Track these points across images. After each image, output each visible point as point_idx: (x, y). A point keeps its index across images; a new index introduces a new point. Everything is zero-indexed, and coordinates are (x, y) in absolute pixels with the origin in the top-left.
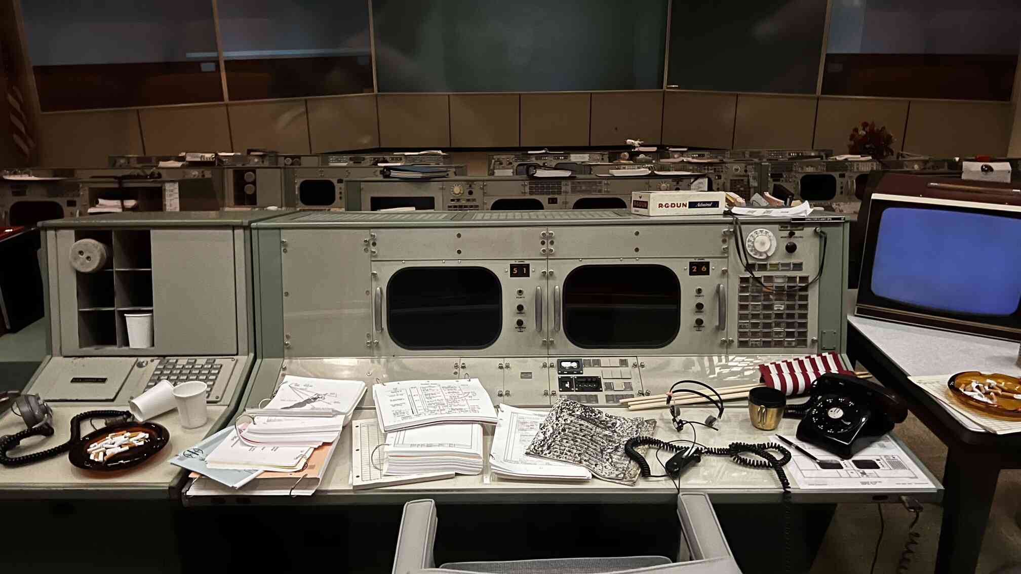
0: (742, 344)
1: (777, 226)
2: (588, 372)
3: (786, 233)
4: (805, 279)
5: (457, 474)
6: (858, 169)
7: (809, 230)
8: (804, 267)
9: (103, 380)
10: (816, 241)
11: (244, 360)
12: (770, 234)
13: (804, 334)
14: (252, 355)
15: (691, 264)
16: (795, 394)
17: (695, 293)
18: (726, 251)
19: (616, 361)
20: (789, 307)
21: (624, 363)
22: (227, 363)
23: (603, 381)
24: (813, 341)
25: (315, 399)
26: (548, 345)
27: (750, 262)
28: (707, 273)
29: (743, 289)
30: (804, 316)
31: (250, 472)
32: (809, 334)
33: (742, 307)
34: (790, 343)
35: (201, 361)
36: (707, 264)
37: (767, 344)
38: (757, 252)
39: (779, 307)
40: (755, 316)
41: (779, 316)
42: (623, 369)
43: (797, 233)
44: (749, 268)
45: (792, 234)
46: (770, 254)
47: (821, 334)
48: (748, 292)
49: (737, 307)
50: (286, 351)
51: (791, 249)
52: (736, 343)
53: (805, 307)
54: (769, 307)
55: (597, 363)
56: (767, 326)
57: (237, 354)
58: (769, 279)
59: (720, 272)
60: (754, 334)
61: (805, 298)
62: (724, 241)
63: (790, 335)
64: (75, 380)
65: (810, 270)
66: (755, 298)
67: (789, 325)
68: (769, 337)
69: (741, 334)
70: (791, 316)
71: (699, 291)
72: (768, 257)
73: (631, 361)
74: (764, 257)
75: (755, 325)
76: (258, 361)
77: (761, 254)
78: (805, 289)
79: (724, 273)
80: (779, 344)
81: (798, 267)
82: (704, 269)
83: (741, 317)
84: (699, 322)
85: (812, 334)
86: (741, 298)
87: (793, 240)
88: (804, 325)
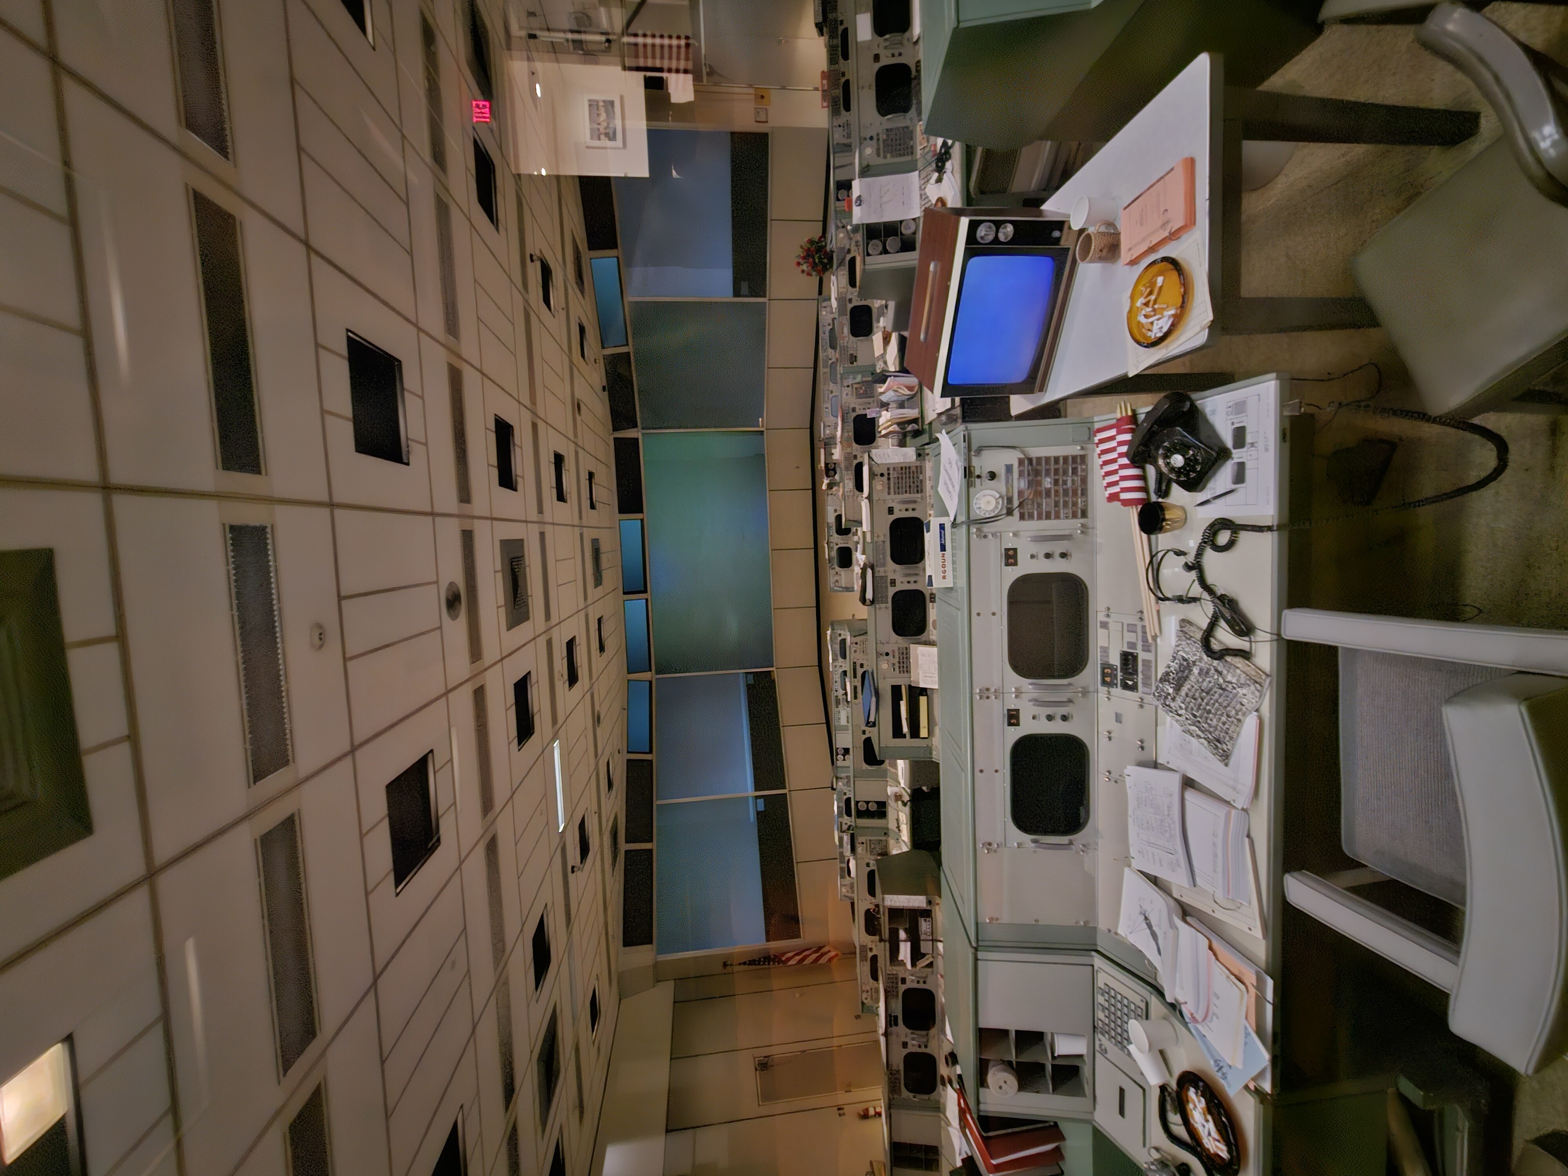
0: (1084, 514)
1: (971, 489)
2: (1115, 660)
3: (978, 481)
4: (1021, 462)
5: (1248, 836)
6: (844, 288)
7: (975, 462)
8: (1008, 463)
9: (1122, 1091)
10: (985, 453)
11: (1098, 962)
12: (978, 496)
13: (1074, 458)
14: (1093, 953)
15: (1007, 564)
16: (1143, 478)
17: (1034, 560)
18: (993, 535)
19: (1101, 632)
20: (1048, 474)
21: (1104, 625)
22: (1102, 980)
23: (1126, 649)
24: (1082, 448)
25: (1146, 918)
26: (1085, 693)
27: (1005, 511)
28: (1015, 550)
29: (1031, 517)
30: (1057, 459)
31: (1247, 1034)
32: (1074, 453)
33: (1048, 517)
34: (1083, 470)
35: (1100, 999)
36: (1007, 550)
37: (1084, 493)
38: (996, 507)
39: (1047, 483)
40: (1057, 504)
41: (1056, 482)
42: (1110, 626)
43: (977, 473)
44: (1010, 512)
45: (979, 477)
46: (998, 495)
47: (1074, 442)
48: (1033, 513)
49: (1048, 522)
50: (1091, 925)
51: (992, 476)
52: (1083, 521)
53: (1047, 459)
54: (1048, 493)
55: (1105, 650)
56: (1066, 492)
57: (1093, 966)
58: (1020, 493)
59: (1014, 538)
60: (1075, 504)
61: (1039, 459)
62: (985, 537)
63: (1075, 471)
64: (1122, 1112)
65: (1012, 457)
66: (1040, 506)
67: (1065, 473)
68: (1077, 490)
69: (1074, 516)
70: (1056, 471)
71: (1032, 556)
72: (1001, 497)
73: (1101, 617)
74: (1000, 501)
75: (1066, 504)
76: (1099, 949)
77: (998, 503)
78: (1030, 460)
79: (1015, 534)
80: (1084, 480)
81: (1009, 468)
82: (1011, 553)
83: (1057, 517)
84: (1063, 555)
85: (1075, 450)
86: (1040, 518)
87: (985, 474)
88: (1066, 458)
